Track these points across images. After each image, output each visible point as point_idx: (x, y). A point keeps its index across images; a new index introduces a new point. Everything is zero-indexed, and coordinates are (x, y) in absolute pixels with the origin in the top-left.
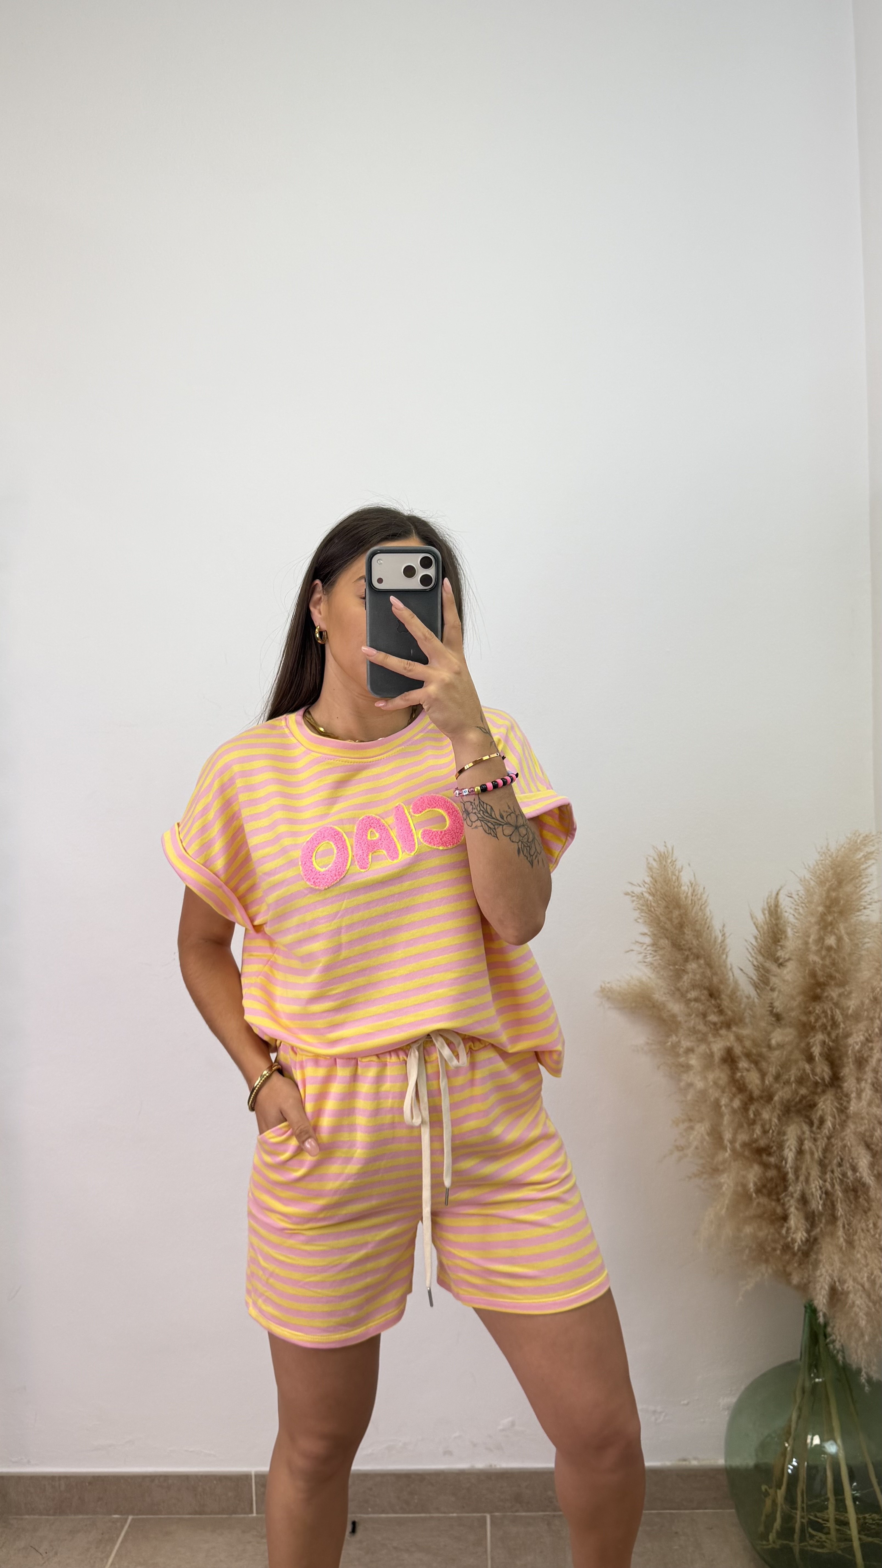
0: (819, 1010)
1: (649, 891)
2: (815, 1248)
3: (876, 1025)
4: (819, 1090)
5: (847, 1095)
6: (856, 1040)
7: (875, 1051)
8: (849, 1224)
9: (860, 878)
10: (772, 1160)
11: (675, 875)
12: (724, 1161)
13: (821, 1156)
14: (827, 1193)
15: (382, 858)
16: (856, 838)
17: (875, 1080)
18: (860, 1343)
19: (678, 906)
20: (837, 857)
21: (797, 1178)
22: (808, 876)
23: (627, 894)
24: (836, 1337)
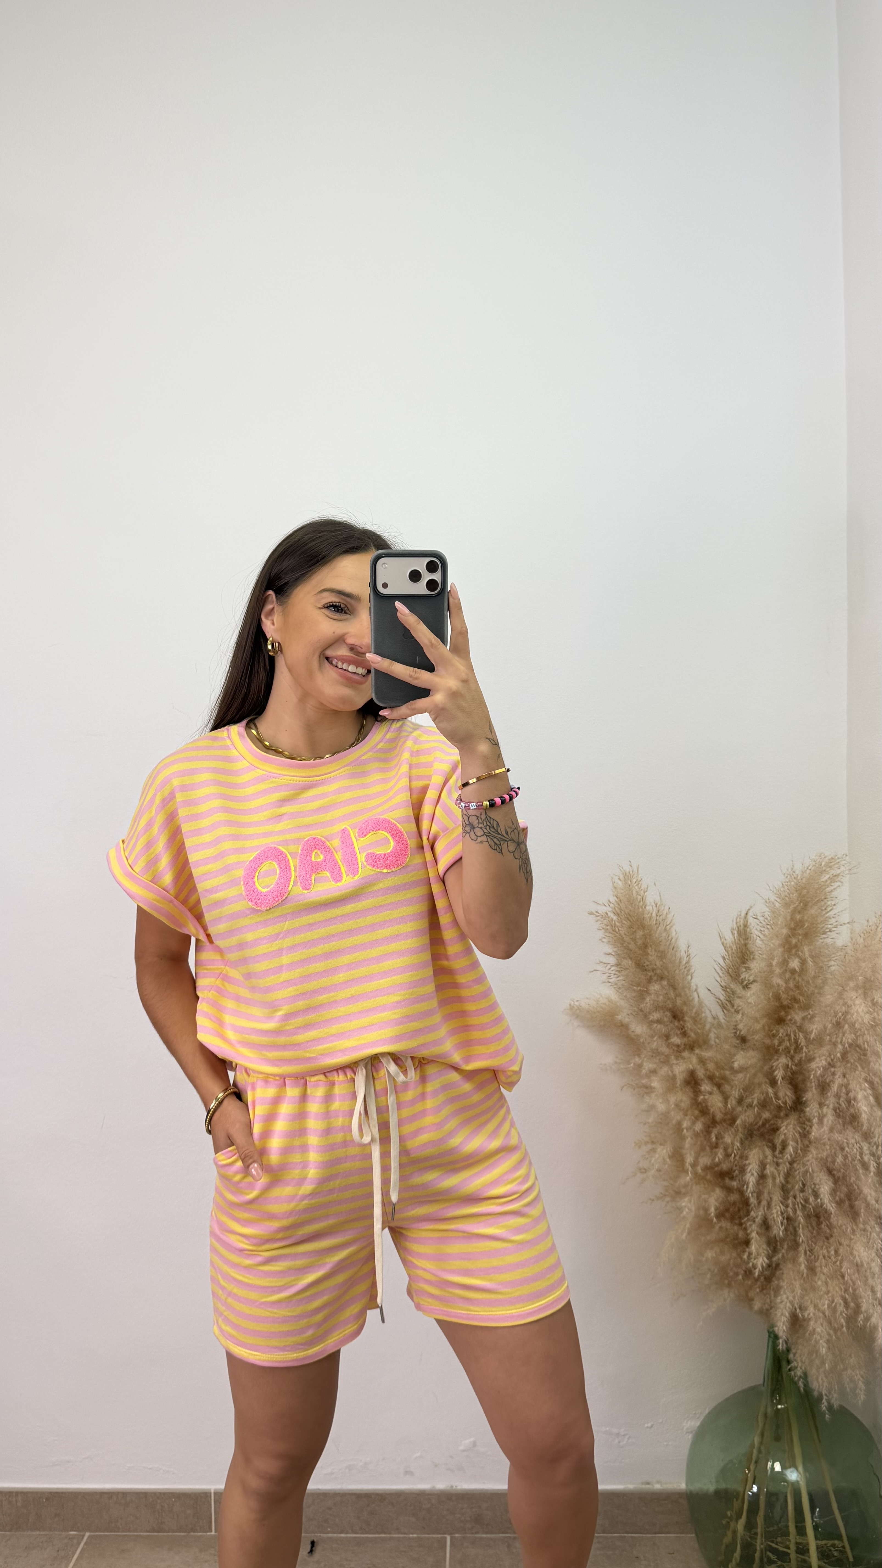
0: (782, 1034)
1: (614, 911)
2: (778, 1273)
3: (838, 1050)
4: (782, 1114)
5: (809, 1120)
6: (818, 1065)
7: (837, 1076)
8: (811, 1251)
9: (825, 900)
10: (734, 1184)
11: (640, 895)
12: (686, 1186)
13: (783, 1181)
14: (789, 1219)
15: (325, 880)
16: (821, 860)
17: (837, 1105)
18: (822, 1370)
19: (643, 926)
20: (802, 879)
21: (759, 1203)
22: (773, 898)
23: (591, 913)
24: (798, 1363)
